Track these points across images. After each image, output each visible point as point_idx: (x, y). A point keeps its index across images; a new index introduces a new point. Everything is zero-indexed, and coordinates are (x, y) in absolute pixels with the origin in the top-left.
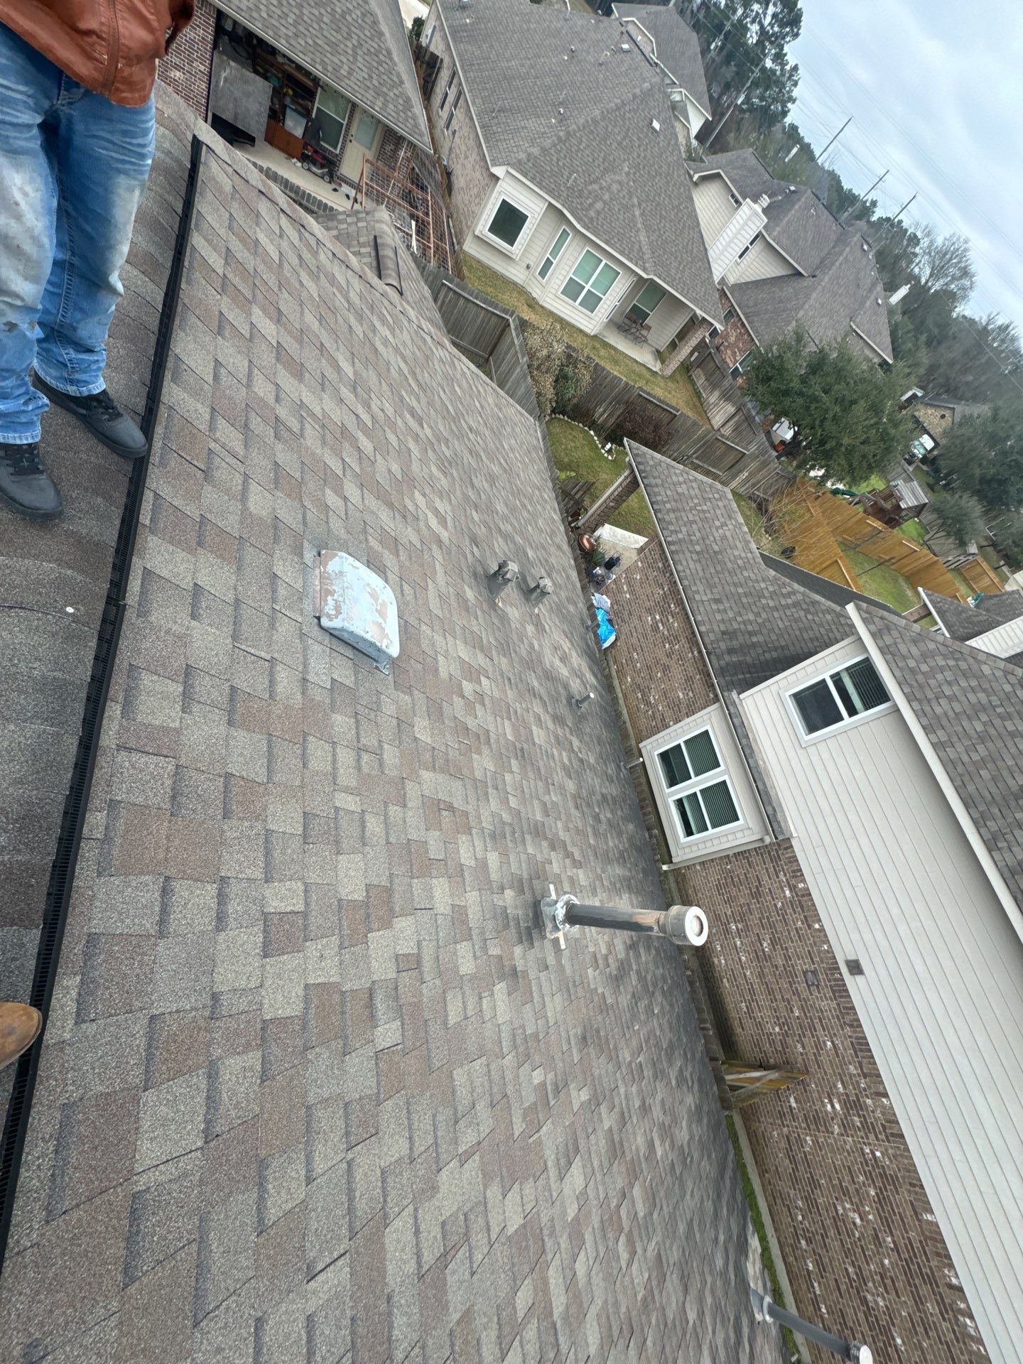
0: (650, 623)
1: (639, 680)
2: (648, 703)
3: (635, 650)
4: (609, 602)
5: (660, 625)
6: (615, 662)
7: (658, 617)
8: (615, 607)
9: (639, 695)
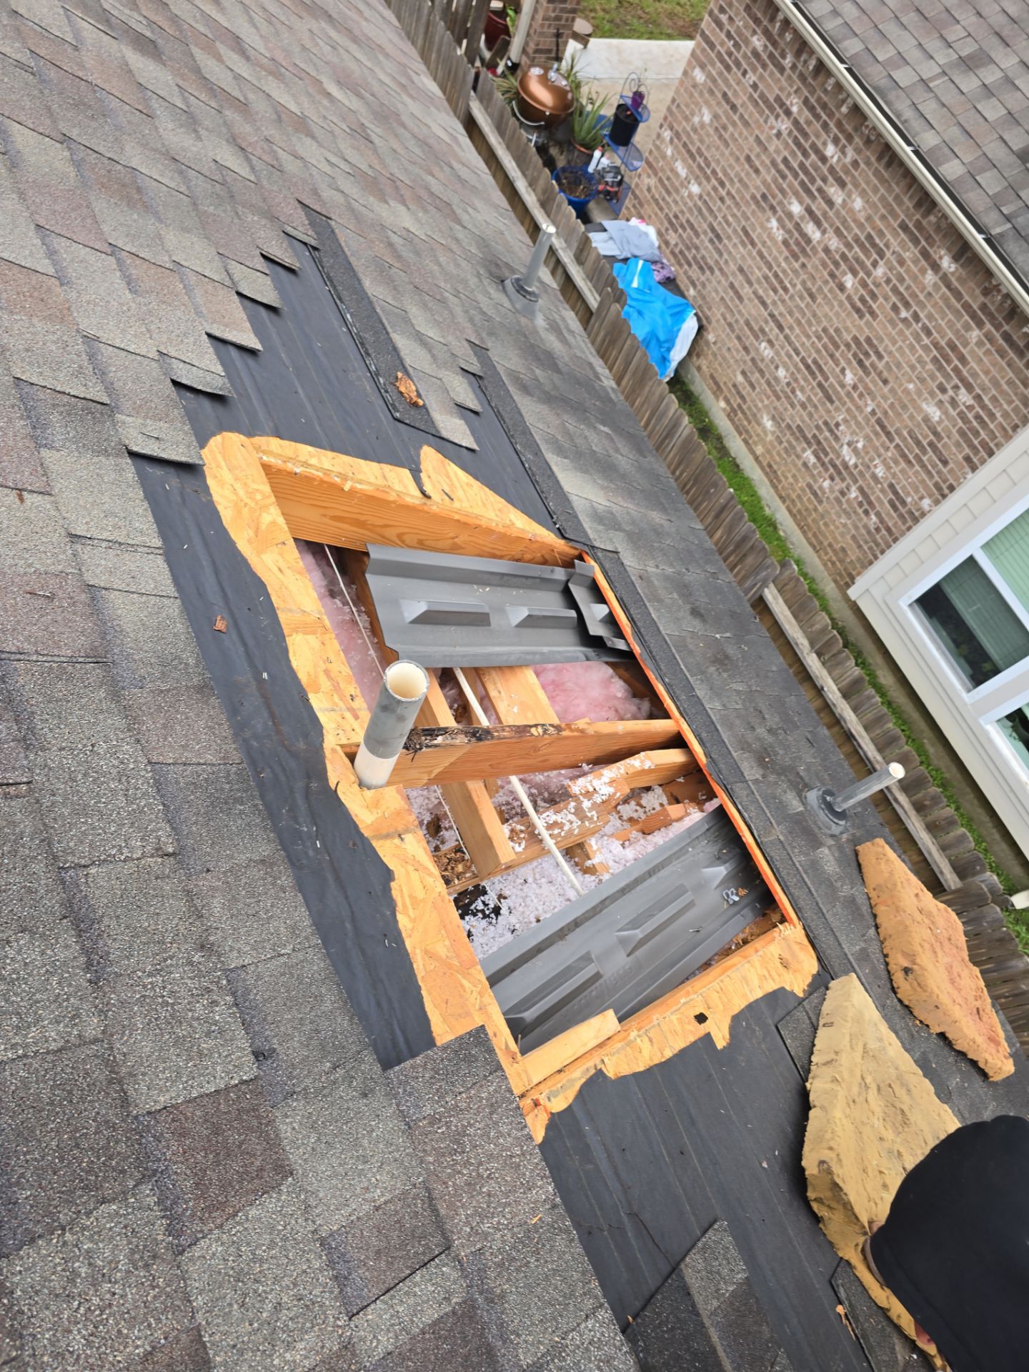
0: (779, 235)
1: (796, 416)
2: (840, 471)
3: (760, 334)
4: (651, 231)
5: (810, 229)
6: (718, 390)
7: (796, 208)
8: (672, 238)
9: (809, 456)
